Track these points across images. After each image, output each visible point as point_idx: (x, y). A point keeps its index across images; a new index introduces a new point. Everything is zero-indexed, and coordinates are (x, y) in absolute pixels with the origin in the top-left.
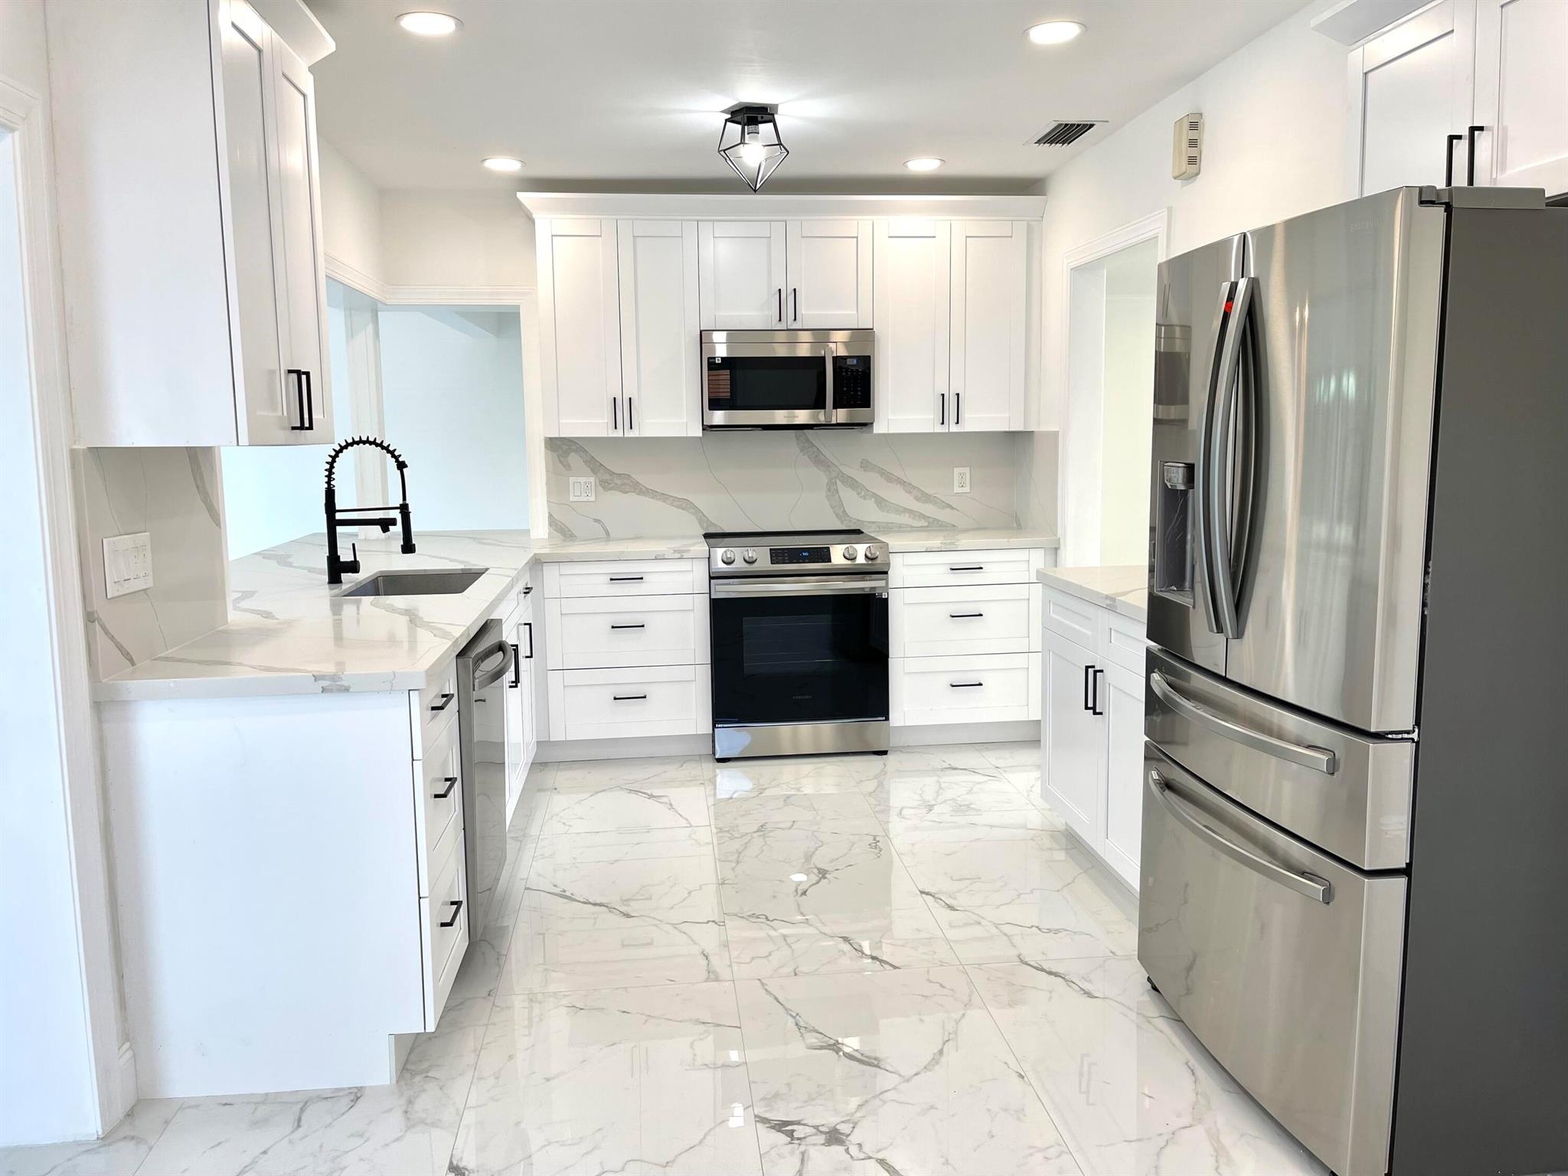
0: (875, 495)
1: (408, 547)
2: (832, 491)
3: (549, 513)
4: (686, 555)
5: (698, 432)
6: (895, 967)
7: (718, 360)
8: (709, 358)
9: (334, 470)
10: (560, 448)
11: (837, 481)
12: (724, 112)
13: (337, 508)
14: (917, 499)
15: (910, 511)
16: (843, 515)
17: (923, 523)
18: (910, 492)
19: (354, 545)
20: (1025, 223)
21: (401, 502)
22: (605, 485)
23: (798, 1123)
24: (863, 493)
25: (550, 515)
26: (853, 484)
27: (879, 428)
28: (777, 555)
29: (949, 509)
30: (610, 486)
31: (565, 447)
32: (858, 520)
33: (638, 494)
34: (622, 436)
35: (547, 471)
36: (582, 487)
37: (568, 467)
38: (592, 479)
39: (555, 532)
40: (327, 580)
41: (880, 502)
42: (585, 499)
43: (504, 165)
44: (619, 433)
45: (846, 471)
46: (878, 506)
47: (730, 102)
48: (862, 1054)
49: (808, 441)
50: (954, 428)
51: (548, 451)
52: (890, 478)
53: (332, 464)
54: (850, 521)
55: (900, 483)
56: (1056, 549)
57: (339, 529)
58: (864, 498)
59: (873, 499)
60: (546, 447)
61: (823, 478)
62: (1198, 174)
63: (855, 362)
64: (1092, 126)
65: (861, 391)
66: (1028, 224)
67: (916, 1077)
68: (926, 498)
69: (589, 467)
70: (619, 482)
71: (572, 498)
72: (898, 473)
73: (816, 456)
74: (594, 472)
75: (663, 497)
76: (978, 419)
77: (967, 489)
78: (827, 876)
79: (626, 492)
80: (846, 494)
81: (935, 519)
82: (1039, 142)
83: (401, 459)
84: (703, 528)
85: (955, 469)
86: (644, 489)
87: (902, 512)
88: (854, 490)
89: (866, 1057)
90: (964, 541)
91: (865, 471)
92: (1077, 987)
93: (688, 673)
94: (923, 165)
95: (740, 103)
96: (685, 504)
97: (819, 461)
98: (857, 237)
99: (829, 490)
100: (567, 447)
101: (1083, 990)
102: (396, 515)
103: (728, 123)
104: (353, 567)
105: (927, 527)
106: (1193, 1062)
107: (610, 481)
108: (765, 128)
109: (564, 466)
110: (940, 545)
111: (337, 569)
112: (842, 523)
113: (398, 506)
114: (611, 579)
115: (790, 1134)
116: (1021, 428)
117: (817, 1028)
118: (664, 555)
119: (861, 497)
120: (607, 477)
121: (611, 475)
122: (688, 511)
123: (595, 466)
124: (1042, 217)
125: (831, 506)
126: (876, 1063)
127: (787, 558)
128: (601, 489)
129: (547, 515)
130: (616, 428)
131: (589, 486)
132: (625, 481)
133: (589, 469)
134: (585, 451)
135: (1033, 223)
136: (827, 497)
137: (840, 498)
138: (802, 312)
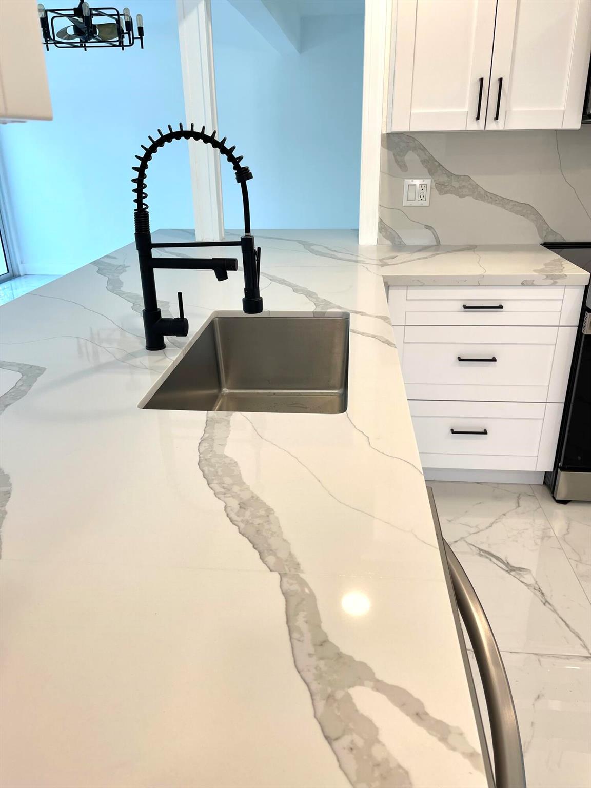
3: (379, 218)
5: (575, 122)
9: (145, 181)
10: (398, 144)
13: (153, 241)
19: (179, 296)
22: (441, 188)
25: (381, 221)
30: (446, 189)
31: (403, 144)
33: (476, 199)
35: (381, 172)
36: (417, 190)
37: (404, 167)
38: (428, 182)
39: (383, 239)
42: (420, 203)
44: (479, 126)
51: (384, 149)
60: (382, 145)
69: (426, 167)
70: (456, 184)
71: (405, 203)
74: (431, 173)
75: (503, 202)
79: (465, 196)
84: (541, 237)
86: (483, 192)
96: (521, 209)
100: (405, 144)
104: (179, 327)
107: (446, 183)
109: (400, 167)
111: (158, 328)
113: (240, 240)
120: (444, 179)
121: (448, 176)
122: (528, 218)
123: (432, 167)
128: (436, 192)
129: (377, 220)
130: (478, 118)
131: (424, 189)
132: (464, 183)
133: (426, 170)
134: (424, 149)
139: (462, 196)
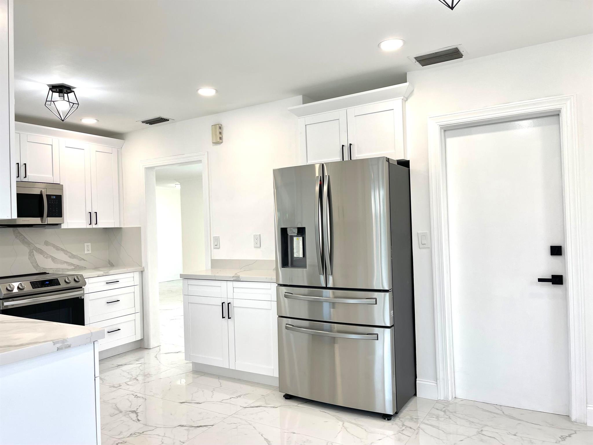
0: (51, 257)
2: (31, 254)
6: (212, 425)
11: (34, 250)
14: (70, 257)
15: (67, 263)
16: (37, 266)
17: (73, 267)
18: (67, 254)
20: (115, 149)
24: (46, 256)
26: (41, 252)
27: (64, 226)
28: (34, 284)
29: (83, 261)
32: (44, 268)
41: (54, 259)
45: (38, 246)
46: (53, 261)
49: (19, 233)
50: (94, 226)
52: (58, 249)
54: (40, 269)
55: (62, 250)
56: (142, 271)
58: (46, 258)
59: (50, 258)
61: (25, 249)
62: (222, 143)
63: (55, 197)
64: (168, 120)
65: (57, 210)
68: (73, 256)
72: (62, 246)
73: (23, 240)
76: (103, 223)
77: (90, 252)
78: (137, 412)
80: (39, 258)
81: (78, 265)
82: (143, 122)
85: (85, 244)
87: (64, 263)
88: (41, 254)
91: (46, 246)
92: (269, 407)
94: (89, 121)
95: (62, 84)
97: (25, 242)
98: (52, 145)
101: (272, 407)
103: (50, 90)
105: (74, 269)
108: (66, 95)
110: (103, 274)
112: (36, 270)
116: (117, 226)
119: (45, 258)
124: (122, 148)
125: (31, 263)
127: (39, 285)
135: (118, 149)
136: (29, 258)
137: (35, 258)
138: (28, 174)
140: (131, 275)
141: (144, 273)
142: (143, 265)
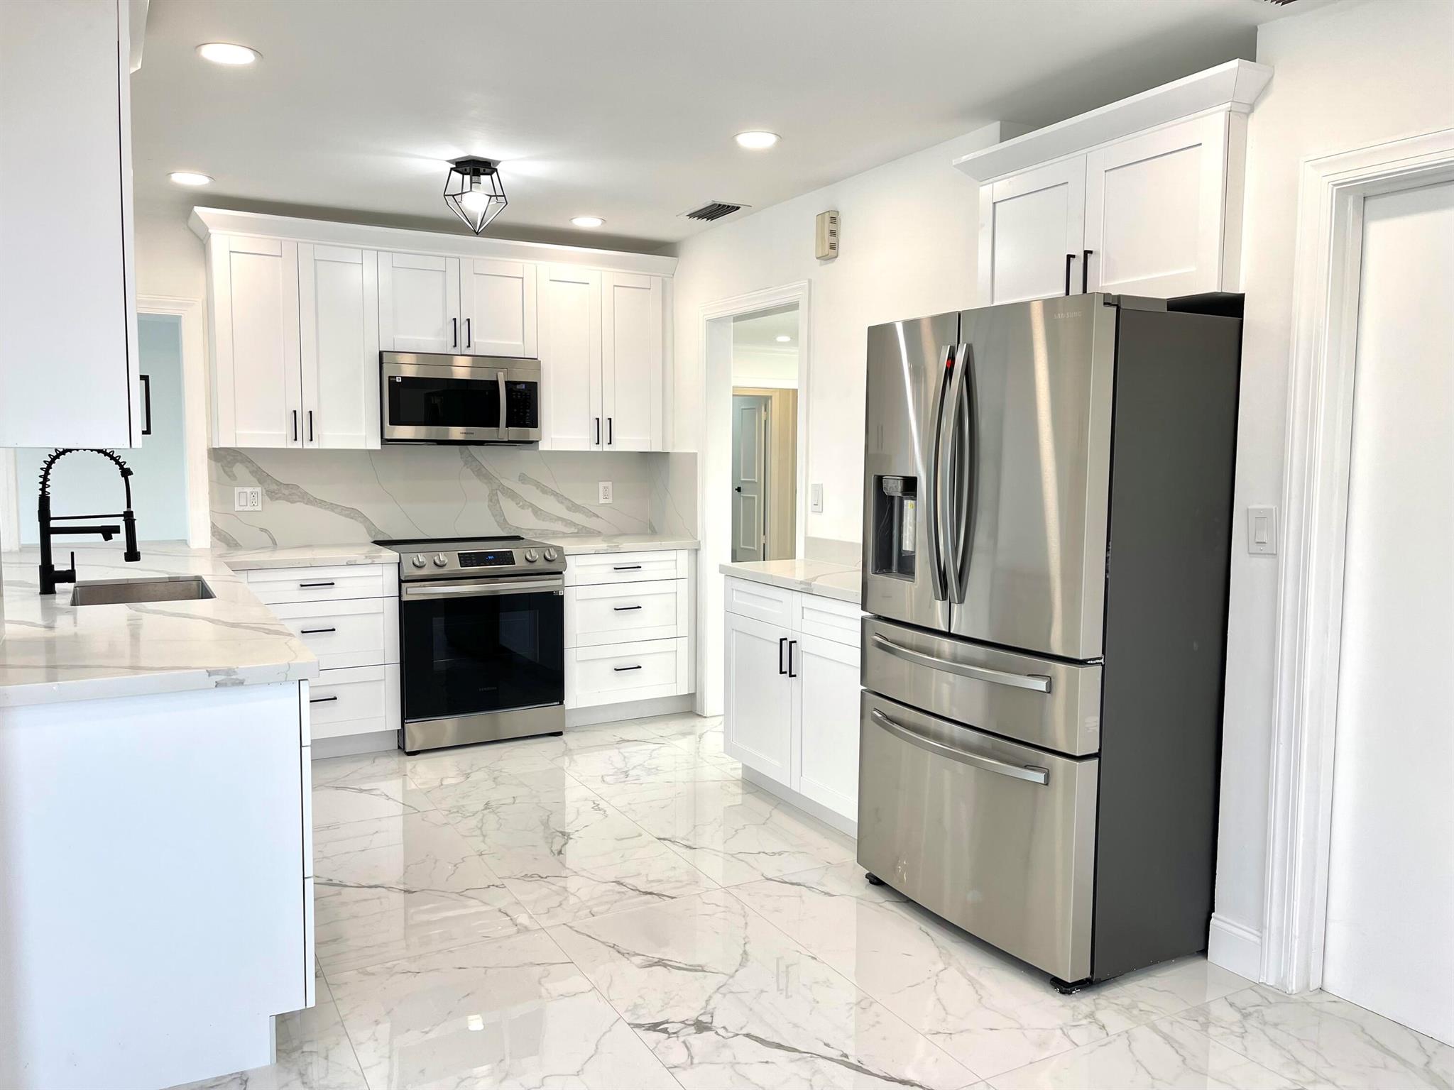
0: (531, 505)
1: (132, 555)
2: (493, 500)
3: (212, 522)
4: (377, 561)
5: (376, 444)
6: (672, 898)
7: (399, 379)
8: (390, 377)
9: (49, 477)
10: (224, 458)
11: (498, 491)
12: (450, 161)
13: (52, 516)
14: (568, 509)
15: (563, 520)
16: (503, 522)
17: (574, 530)
18: (562, 503)
19: (72, 554)
20: (660, 278)
21: (126, 509)
22: (272, 495)
23: (667, 1022)
24: (521, 504)
25: (213, 526)
26: (512, 495)
27: (544, 446)
28: (465, 559)
29: (594, 518)
30: (277, 496)
31: (229, 458)
32: (517, 528)
33: (307, 504)
34: (301, 447)
35: (210, 481)
36: (248, 497)
37: (233, 477)
38: (259, 489)
39: (218, 541)
40: (39, 591)
41: (536, 511)
42: (251, 509)
43: (191, 179)
44: (298, 445)
45: (506, 483)
46: (534, 515)
47: (460, 154)
48: (686, 965)
49: (472, 456)
50: (607, 448)
51: (213, 462)
52: (545, 490)
53: (47, 471)
54: (511, 529)
55: (553, 494)
56: (697, 550)
57: (55, 539)
58: (522, 507)
59: (530, 509)
60: (209, 457)
61: (483, 488)
62: (836, 257)
63: (524, 387)
64: (738, 208)
65: (527, 412)
66: (663, 280)
67: (737, 973)
68: (575, 508)
69: (255, 477)
70: (286, 492)
71: (237, 508)
72: (552, 486)
73: (479, 470)
74: (261, 482)
75: (332, 507)
76: (628, 441)
77: (610, 501)
78: (571, 836)
79: (295, 502)
80: (507, 505)
81: (584, 527)
82: (691, 215)
83: (125, 467)
84: (370, 535)
85: (599, 483)
86: (311, 499)
87: (556, 520)
88: (513, 500)
89: (690, 966)
90: (626, 545)
91: (523, 483)
92: (818, 891)
93: (377, 673)
94: (587, 222)
95: (469, 156)
96: (353, 514)
97: (481, 473)
98: (523, 278)
99: (491, 500)
100: (232, 458)
101: (823, 892)
102: (120, 522)
103: (453, 172)
104: (69, 576)
105: (577, 533)
106: (923, 927)
107: (276, 491)
108: (485, 179)
109: (229, 476)
110: (606, 548)
111: (50, 579)
112: (503, 530)
113: (122, 513)
114: (302, 586)
115: (665, 1031)
116: (659, 449)
117: (637, 952)
118: (356, 561)
119: (519, 507)
120: (274, 487)
121: (277, 485)
122: (356, 519)
123: (261, 477)
124: (673, 275)
125: (493, 516)
126: (700, 968)
127: (474, 561)
128: (267, 499)
129: (209, 525)
130: (296, 439)
131: (256, 496)
132: (293, 491)
133: (255, 480)
134: (251, 462)
135: (666, 279)
136: (488, 506)
137: (500, 507)
138: (475, 340)
139: (293, 502)
140: (671, 555)
141: (701, 554)
142: (699, 538)
